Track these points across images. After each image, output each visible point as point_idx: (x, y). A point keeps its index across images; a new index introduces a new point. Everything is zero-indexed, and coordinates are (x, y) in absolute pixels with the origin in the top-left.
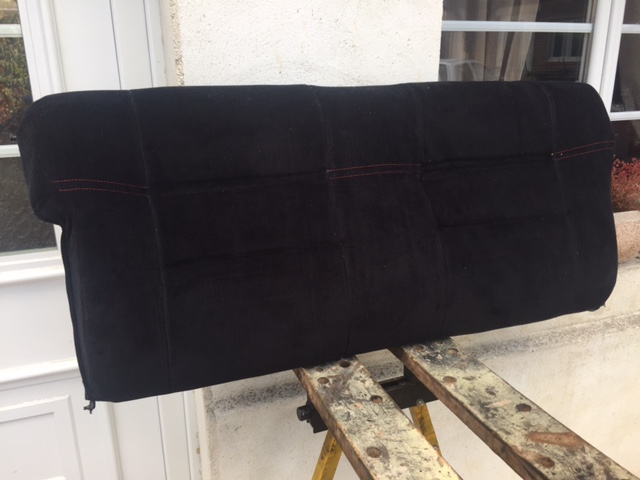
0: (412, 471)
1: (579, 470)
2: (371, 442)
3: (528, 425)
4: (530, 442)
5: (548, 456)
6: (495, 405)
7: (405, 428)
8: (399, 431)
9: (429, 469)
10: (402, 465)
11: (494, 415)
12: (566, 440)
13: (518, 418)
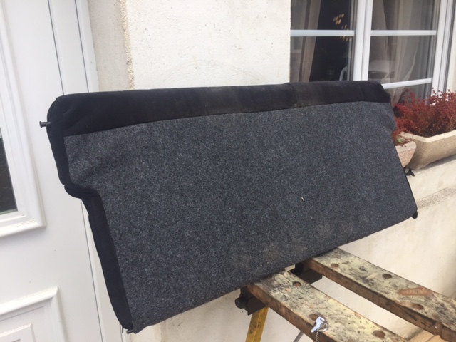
1: (438, 308)
2: (309, 312)
3: (395, 286)
4: (402, 296)
5: (416, 303)
6: (370, 277)
10: (336, 322)
12: (421, 292)
13: (387, 282)
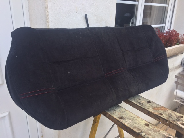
0: (133, 121)
1: (169, 115)
2: (118, 116)
3: (152, 106)
4: (154, 110)
5: (160, 113)
6: (142, 102)
7: (125, 111)
8: (124, 112)
9: (136, 120)
10: (129, 120)
11: (143, 105)
12: (162, 109)
13: (149, 105)
